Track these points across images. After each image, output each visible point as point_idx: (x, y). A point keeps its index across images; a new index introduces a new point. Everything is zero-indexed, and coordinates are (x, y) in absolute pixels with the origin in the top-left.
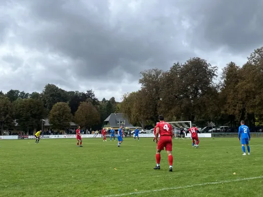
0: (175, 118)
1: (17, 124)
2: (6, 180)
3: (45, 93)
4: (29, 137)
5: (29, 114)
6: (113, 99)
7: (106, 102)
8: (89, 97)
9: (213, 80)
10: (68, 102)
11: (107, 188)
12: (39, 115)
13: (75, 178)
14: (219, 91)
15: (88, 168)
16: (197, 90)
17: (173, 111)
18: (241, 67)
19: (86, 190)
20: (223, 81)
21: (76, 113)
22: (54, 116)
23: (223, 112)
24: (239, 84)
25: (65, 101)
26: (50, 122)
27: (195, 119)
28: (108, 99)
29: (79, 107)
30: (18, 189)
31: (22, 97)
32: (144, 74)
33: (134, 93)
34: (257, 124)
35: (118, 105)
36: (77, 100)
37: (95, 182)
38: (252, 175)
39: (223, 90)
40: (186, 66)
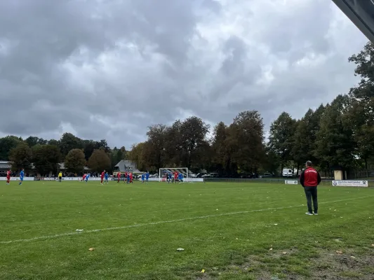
0: (175, 165)
1: (34, 167)
2: (14, 216)
3: (62, 140)
4: (45, 179)
5: (45, 158)
6: (123, 148)
7: (117, 150)
8: (102, 145)
9: (206, 135)
10: (83, 150)
12: (55, 161)
14: (211, 145)
16: (194, 142)
17: (174, 159)
18: (228, 126)
20: (214, 136)
21: (90, 159)
22: (69, 161)
23: (213, 161)
24: (226, 139)
25: (81, 148)
26: (65, 166)
27: (191, 166)
28: (119, 147)
29: (93, 154)
31: (41, 143)
32: (151, 128)
33: (142, 144)
34: (239, 172)
35: (128, 153)
36: (91, 148)
38: (233, 211)
39: (214, 144)
40: (185, 123)
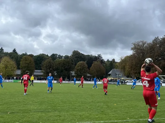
1: (56, 74)
2: (50, 107)
3: (73, 56)
4: (63, 82)
5: (63, 68)
6: (114, 60)
7: (109, 61)
8: (99, 58)
10: (86, 62)
11: (109, 116)
12: (69, 69)
13: (90, 109)
15: (98, 103)
19: (97, 117)
21: (91, 68)
22: (77, 70)
25: (84, 61)
26: (75, 74)
28: (111, 60)
29: (93, 65)
30: (57, 113)
31: (59, 58)
32: (134, 44)
33: (128, 56)
35: (117, 64)
36: (91, 60)
37: (102, 112)
40: (163, 39)
